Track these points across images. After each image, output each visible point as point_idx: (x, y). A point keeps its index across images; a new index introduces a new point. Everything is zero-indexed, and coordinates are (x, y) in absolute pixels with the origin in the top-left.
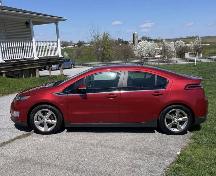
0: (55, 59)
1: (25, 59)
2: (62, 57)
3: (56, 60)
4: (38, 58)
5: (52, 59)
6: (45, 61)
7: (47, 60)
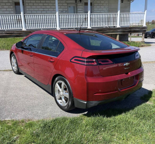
0: (137, 28)
1: (109, 27)
2: (146, 26)
3: (139, 29)
4: (120, 26)
5: (134, 28)
6: (126, 29)
7: (128, 29)
